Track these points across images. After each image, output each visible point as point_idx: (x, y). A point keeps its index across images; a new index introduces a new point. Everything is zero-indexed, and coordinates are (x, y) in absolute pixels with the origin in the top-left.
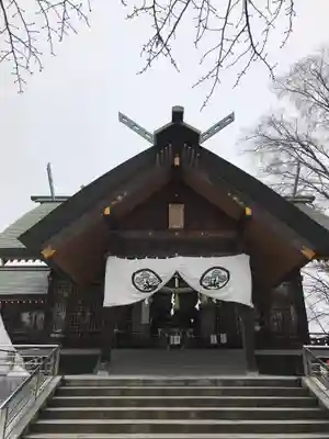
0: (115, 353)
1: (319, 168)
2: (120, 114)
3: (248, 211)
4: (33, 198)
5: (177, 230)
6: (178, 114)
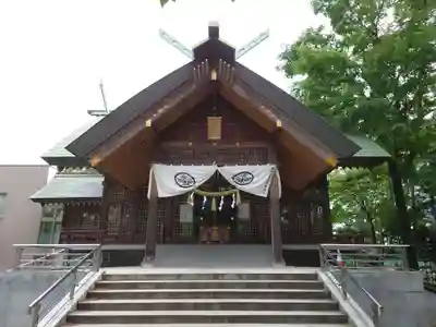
0: (159, 248)
2: (160, 30)
3: (279, 124)
4: (90, 112)
5: (215, 141)
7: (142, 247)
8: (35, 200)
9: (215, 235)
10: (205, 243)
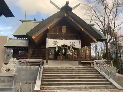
1: (96, 16)
3: (83, 30)
4: (20, 20)
5: (64, 33)
6: (67, 3)
8: (5, 47)
9: (61, 58)
10: (59, 60)
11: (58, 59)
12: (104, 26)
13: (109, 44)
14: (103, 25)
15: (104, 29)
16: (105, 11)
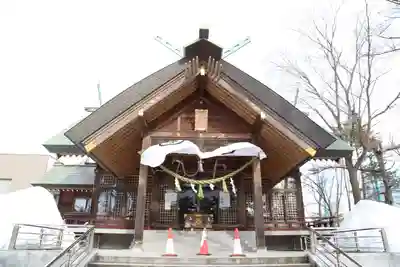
3: (263, 116)
4: (87, 109)
5: (201, 132)
7: (131, 232)
9: (198, 222)
10: (189, 229)
11: (187, 225)
12: (337, 118)
13: (359, 172)
14: (334, 115)
15: (339, 125)
16: (336, 74)
